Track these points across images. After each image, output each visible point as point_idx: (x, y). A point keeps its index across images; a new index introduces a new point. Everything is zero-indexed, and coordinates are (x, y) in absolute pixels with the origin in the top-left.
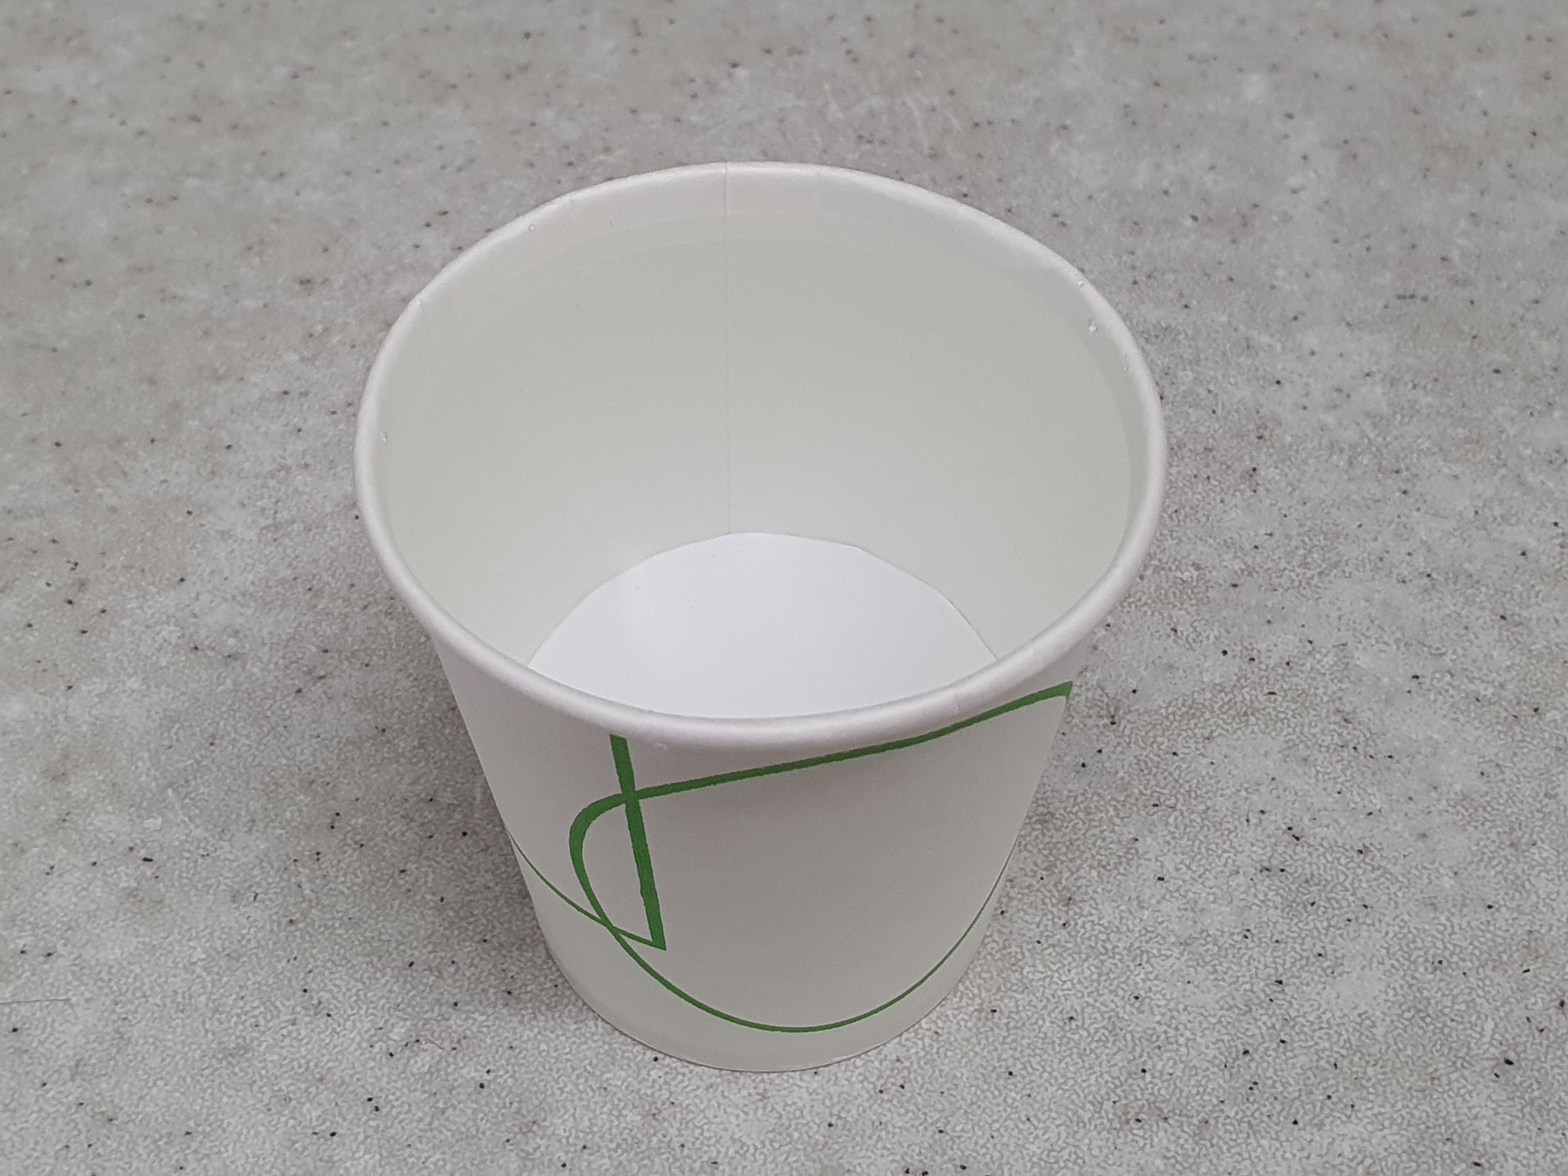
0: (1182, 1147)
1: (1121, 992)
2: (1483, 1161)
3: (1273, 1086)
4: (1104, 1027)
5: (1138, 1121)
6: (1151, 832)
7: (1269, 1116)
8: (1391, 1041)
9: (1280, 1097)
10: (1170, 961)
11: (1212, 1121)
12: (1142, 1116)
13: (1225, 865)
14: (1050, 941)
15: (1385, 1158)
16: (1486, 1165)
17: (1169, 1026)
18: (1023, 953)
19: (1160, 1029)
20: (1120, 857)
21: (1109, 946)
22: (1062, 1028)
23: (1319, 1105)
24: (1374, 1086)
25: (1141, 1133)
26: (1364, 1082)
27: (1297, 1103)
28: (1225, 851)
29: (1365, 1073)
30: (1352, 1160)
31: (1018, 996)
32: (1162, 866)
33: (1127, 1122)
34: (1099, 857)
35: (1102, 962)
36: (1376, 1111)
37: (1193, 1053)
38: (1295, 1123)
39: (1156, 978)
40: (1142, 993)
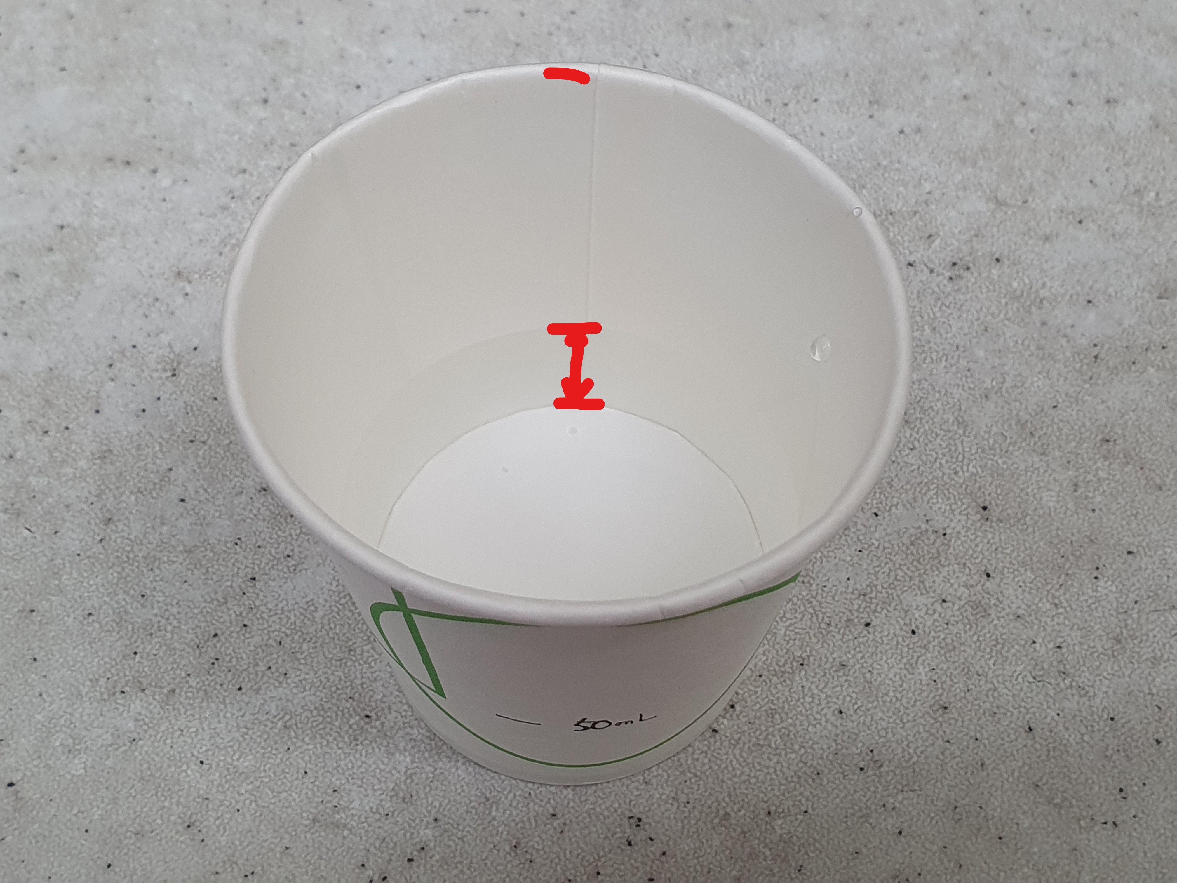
0: (151, 712)
1: (132, 592)
2: (372, 714)
3: (230, 661)
4: (114, 621)
5: (123, 692)
6: (183, 463)
7: (221, 685)
8: (325, 622)
9: (233, 670)
10: (174, 566)
11: (177, 691)
12: (127, 689)
13: (233, 488)
14: (88, 554)
15: (301, 714)
16: (374, 717)
17: (162, 617)
18: (64, 564)
19: (155, 620)
20: (155, 484)
21: (131, 556)
22: (81, 622)
23: (260, 674)
24: (305, 658)
25: (122, 702)
26: (298, 655)
27: (245, 674)
28: (236, 476)
29: (301, 648)
30: (275, 717)
31: (53, 598)
32: (186, 490)
33: (114, 694)
34: (139, 485)
35: (123, 569)
36: (302, 676)
37: (176, 637)
38: (240, 689)
39: (161, 580)
40: (148, 592)
